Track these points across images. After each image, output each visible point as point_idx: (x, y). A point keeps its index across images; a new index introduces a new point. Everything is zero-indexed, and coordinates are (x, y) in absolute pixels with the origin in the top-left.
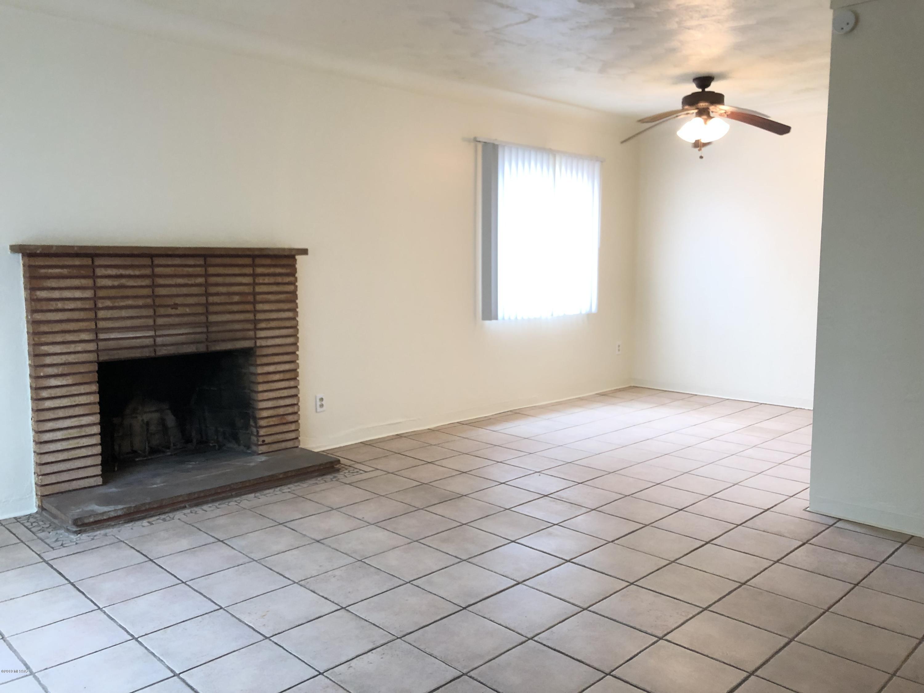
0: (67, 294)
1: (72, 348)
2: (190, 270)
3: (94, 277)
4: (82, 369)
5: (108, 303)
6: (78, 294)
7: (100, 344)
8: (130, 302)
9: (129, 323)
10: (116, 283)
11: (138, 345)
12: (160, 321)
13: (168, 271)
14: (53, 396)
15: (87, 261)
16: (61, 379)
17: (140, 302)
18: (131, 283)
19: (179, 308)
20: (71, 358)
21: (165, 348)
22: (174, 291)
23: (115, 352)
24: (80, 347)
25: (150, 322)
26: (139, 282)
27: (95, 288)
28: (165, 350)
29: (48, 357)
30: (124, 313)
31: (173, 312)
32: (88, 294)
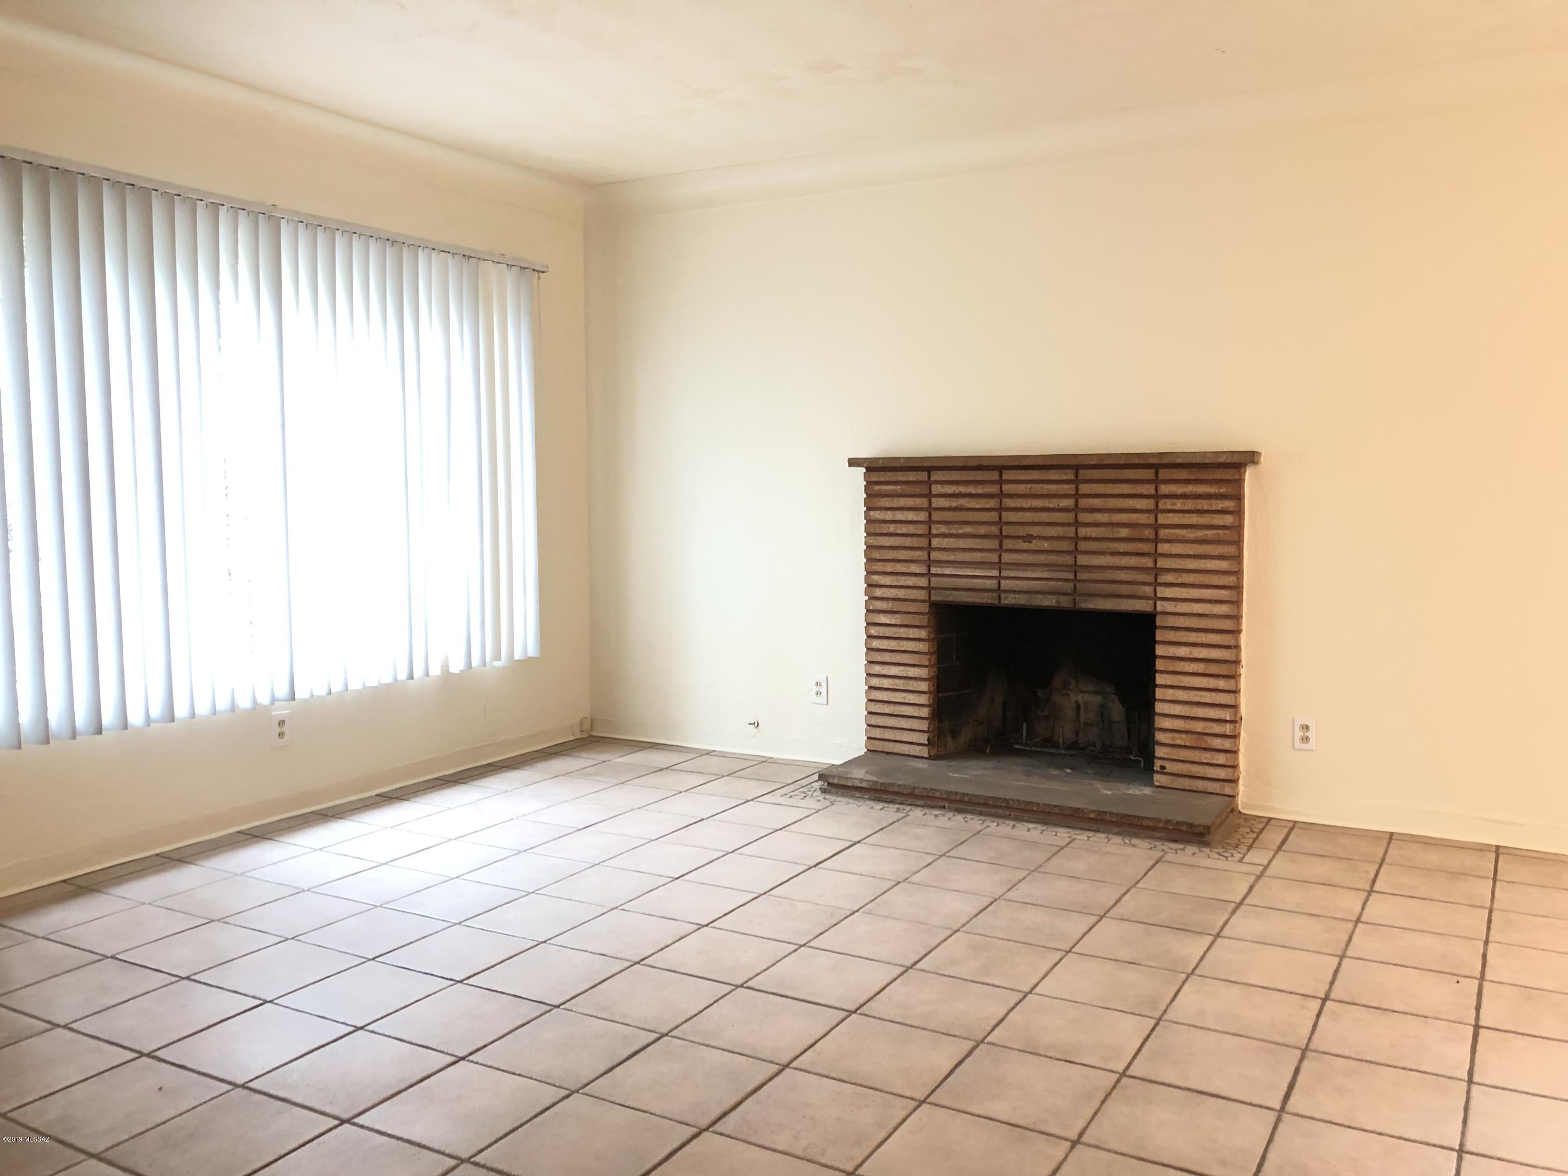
0: (899, 516)
1: (903, 581)
2: (1053, 488)
3: (929, 496)
4: (912, 607)
5: (943, 529)
6: (911, 516)
7: (933, 579)
8: (969, 529)
9: (967, 557)
10: (954, 503)
11: (977, 587)
12: (1006, 558)
13: (1021, 488)
14: (881, 635)
15: (923, 476)
16: (889, 615)
17: (983, 530)
18: (972, 504)
19: (1034, 541)
20: (901, 593)
21: (1012, 595)
22: (1028, 516)
23: (949, 592)
24: (911, 581)
25: (994, 557)
26: (982, 504)
27: (930, 509)
28: (1013, 598)
29: (878, 589)
30: (962, 543)
31: (1025, 546)
32: (922, 516)
